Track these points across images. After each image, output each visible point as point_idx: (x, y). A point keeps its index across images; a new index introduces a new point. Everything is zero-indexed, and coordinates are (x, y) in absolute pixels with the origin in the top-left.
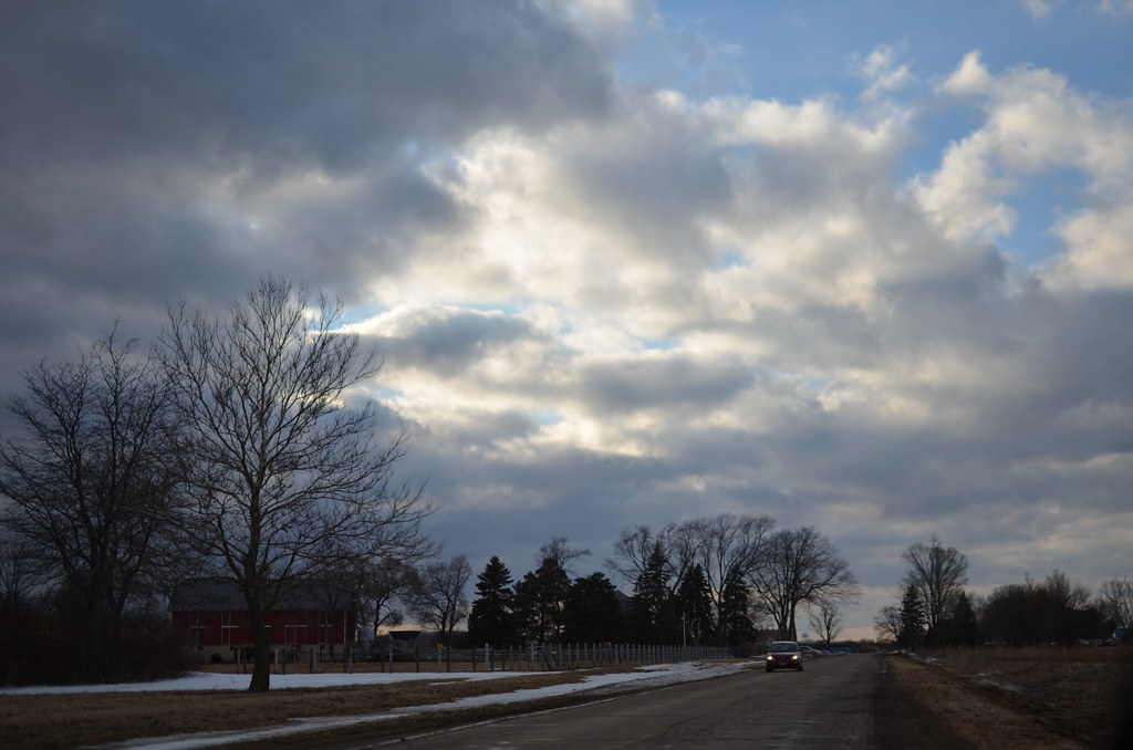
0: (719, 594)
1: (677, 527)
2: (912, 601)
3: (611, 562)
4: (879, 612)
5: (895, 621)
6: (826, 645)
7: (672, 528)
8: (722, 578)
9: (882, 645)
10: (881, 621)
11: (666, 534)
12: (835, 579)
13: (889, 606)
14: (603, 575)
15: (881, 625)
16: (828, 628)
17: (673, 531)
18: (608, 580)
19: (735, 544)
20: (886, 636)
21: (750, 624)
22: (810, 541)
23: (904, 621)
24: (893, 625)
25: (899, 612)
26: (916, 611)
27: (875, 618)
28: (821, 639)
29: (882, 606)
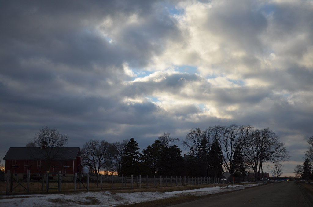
0: (231, 157)
1: (212, 129)
2: (307, 163)
3: (185, 142)
4: (296, 167)
5: (301, 170)
6: (277, 178)
7: (210, 129)
8: (232, 150)
9: (296, 178)
10: (296, 170)
11: (208, 131)
12: (278, 150)
13: (299, 165)
14: (177, 146)
15: (296, 171)
16: (278, 172)
17: (210, 130)
18: (179, 148)
19: (237, 137)
20: (298, 175)
21: (244, 169)
22: (267, 134)
23: (304, 170)
24: (300, 171)
25: (303, 167)
26: (308, 167)
27: (294, 169)
28: (275, 176)
29: (297, 165)
